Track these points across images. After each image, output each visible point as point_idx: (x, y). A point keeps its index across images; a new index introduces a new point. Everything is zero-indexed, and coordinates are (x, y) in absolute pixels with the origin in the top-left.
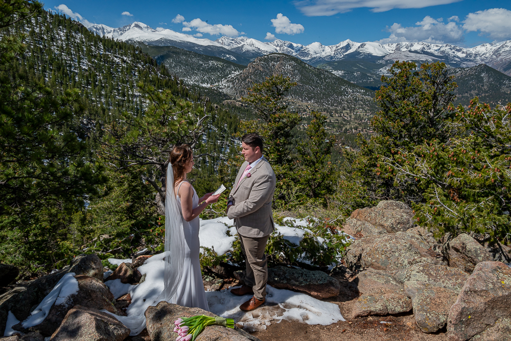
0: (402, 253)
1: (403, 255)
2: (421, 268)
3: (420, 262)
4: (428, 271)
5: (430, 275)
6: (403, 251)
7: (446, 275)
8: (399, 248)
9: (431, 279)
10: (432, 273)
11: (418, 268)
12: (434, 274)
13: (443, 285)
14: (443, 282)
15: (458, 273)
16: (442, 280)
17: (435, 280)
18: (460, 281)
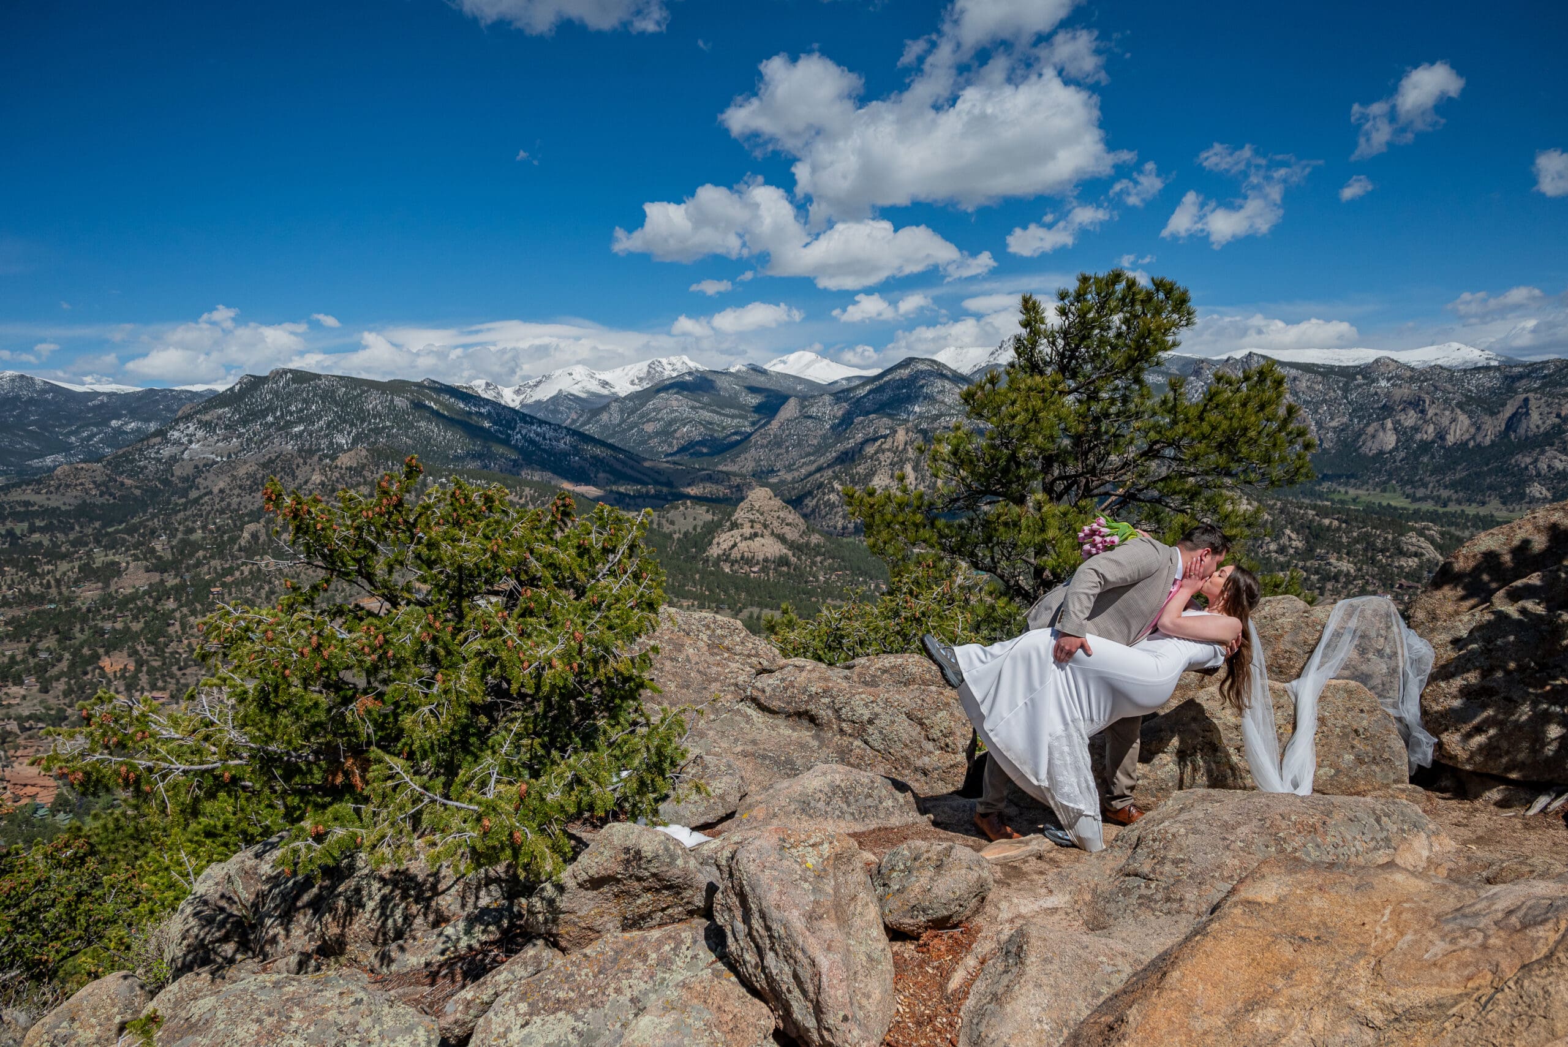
0: (368, 1030)
1: (375, 1032)
2: (523, 1007)
3: (497, 995)
4: (546, 1000)
5: (561, 1005)
6: (366, 1023)
7: (600, 972)
8: (345, 1020)
9: (580, 1011)
10: (562, 995)
11: (512, 1012)
12: (572, 995)
13: (625, 999)
14: (618, 991)
15: (622, 945)
16: (610, 991)
17: (593, 1006)
18: (654, 956)
